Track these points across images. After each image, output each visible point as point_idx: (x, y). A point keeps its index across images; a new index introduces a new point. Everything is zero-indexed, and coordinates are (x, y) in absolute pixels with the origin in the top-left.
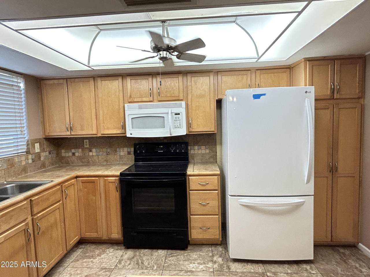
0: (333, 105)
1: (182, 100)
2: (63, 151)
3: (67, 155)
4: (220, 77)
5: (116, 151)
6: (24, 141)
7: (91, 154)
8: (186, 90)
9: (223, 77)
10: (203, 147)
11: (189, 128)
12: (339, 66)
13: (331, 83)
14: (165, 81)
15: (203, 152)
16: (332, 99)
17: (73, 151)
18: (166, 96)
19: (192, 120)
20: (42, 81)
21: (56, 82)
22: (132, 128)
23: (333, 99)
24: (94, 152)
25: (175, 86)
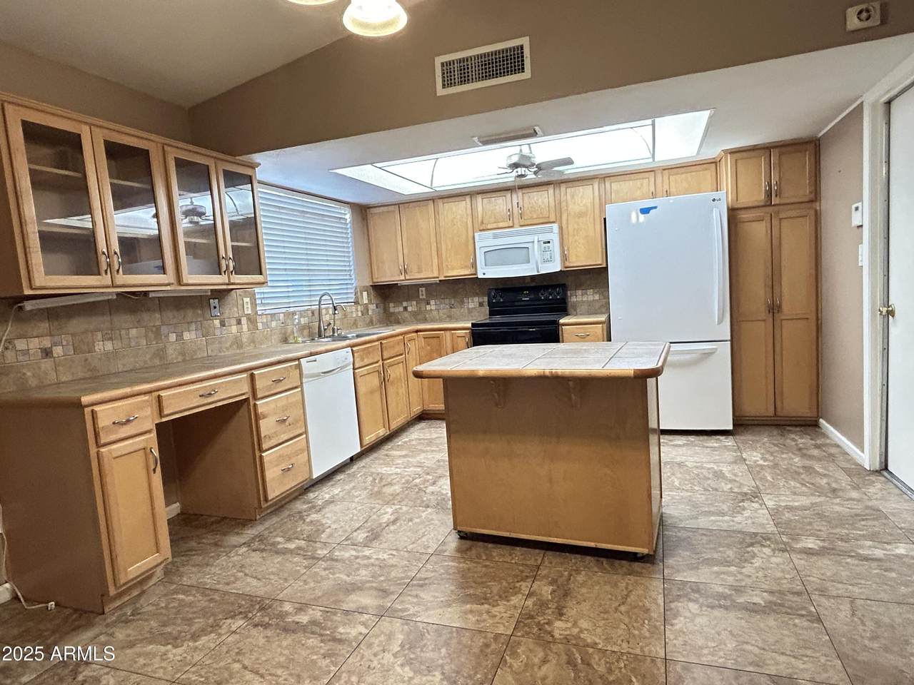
0: (769, 215)
1: (554, 222)
2: (391, 305)
3: (397, 310)
4: (608, 184)
5: (462, 302)
6: (351, 288)
7: (428, 307)
8: (559, 208)
9: (613, 184)
10: (590, 292)
11: (564, 263)
12: (778, 157)
13: (765, 183)
14: (529, 197)
15: (589, 299)
16: (768, 206)
17: (405, 304)
18: (532, 218)
19: (568, 249)
20: (368, 210)
21: (385, 209)
22: (486, 265)
23: (771, 205)
24: (432, 306)
25: (543, 203)
